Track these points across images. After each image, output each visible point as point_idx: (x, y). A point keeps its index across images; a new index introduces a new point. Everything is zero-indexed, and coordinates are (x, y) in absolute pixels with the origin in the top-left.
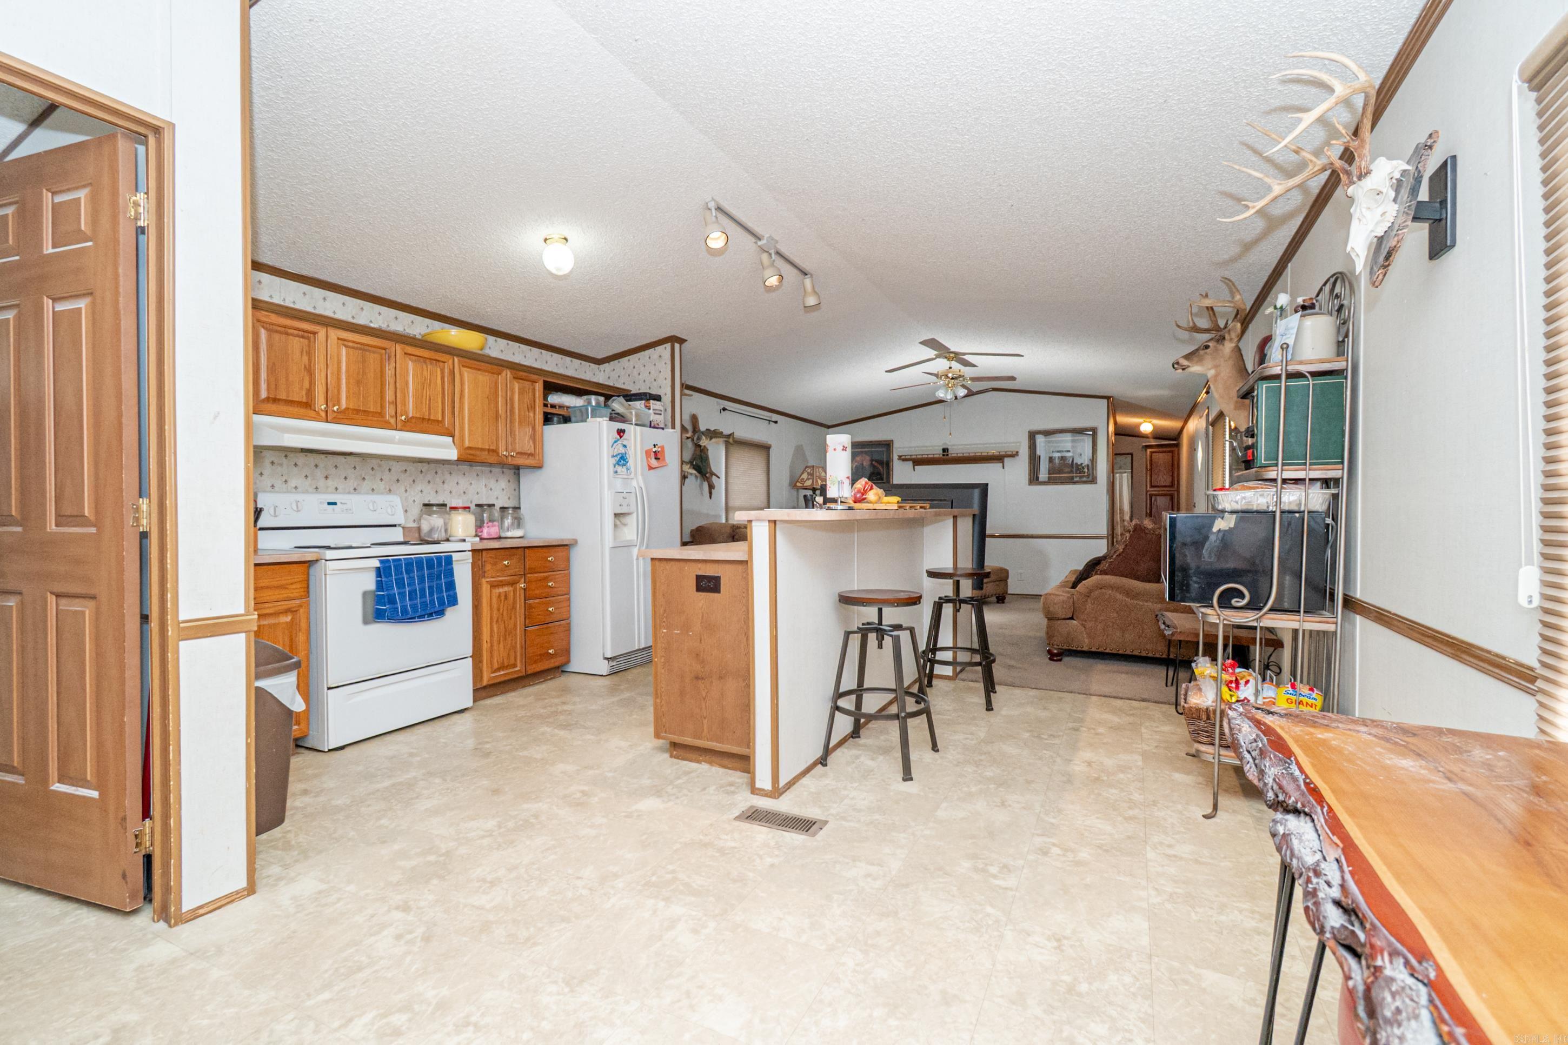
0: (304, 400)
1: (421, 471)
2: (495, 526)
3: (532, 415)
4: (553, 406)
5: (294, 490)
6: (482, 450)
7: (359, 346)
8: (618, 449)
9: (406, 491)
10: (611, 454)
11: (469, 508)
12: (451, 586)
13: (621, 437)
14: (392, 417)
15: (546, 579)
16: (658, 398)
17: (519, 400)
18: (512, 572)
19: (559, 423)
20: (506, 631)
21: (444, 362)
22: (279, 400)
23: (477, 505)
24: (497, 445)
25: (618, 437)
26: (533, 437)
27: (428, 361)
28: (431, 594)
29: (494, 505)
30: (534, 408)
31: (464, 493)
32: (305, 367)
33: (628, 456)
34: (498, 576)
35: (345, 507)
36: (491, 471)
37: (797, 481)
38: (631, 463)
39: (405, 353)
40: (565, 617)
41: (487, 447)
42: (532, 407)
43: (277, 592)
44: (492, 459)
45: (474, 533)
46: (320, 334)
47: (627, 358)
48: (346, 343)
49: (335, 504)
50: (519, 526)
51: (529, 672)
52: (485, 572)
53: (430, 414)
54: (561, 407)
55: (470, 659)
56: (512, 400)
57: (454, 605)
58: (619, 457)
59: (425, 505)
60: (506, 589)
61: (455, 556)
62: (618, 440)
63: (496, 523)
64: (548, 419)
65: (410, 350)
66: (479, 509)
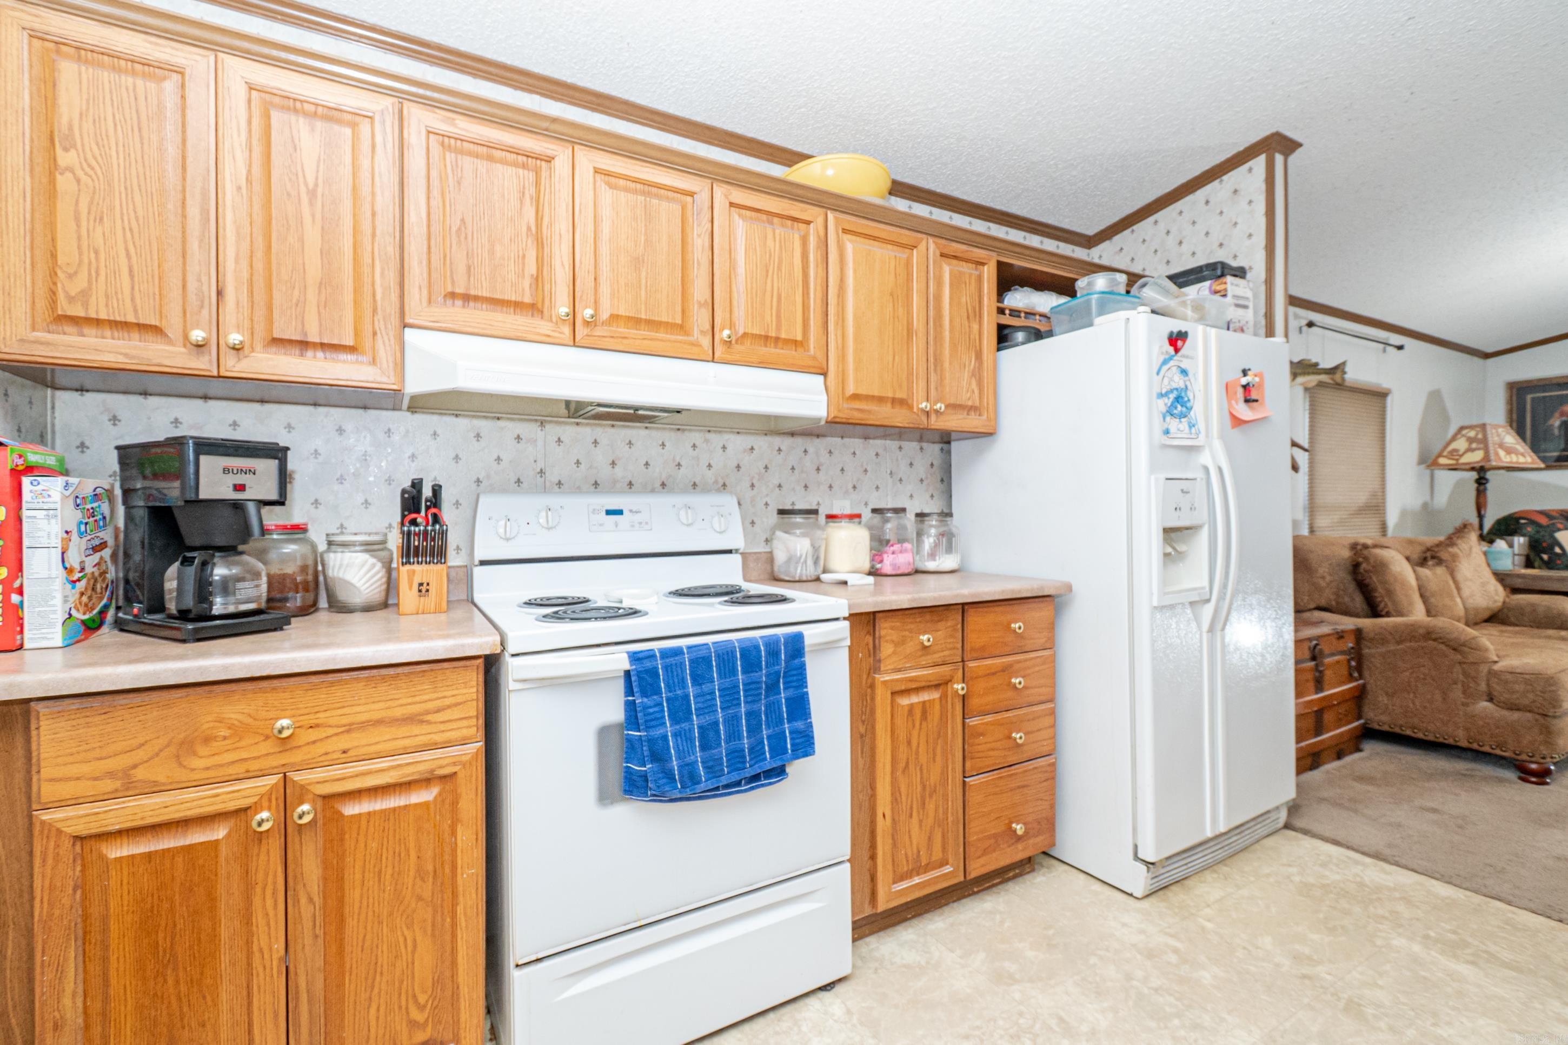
0: (527, 299)
1: (780, 450)
2: (906, 551)
3: (975, 327)
4: (1015, 313)
5: (556, 488)
6: (881, 400)
7: (638, 186)
8: (1171, 380)
9: (753, 486)
10: (1156, 390)
11: (859, 516)
12: (800, 706)
13: (1177, 350)
14: (702, 332)
15: (1007, 670)
16: (1240, 273)
17: (951, 298)
18: (937, 657)
19: (1027, 341)
20: (924, 787)
21: (808, 223)
22: (476, 298)
23: (874, 511)
24: (910, 388)
25: (1171, 350)
26: (977, 374)
27: (776, 220)
28: (754, 729)
29: (903, 510)
30: (981, 317)
31: (854, 487)
32: (529, 229)
33: (1190, 395)
34: (906, 669)
35: (637, 518)
36: (900, 448)
37: (1440, 455)
38: (1197, 410)
39: (732, 204)
40: (1045, 750)
41: (890, 395)
42: (978, 314)
43: (404, 731)
44: (899, 417)
45: (867, 566)
46: (557, 163)
47: (1151, 219)
48: (613, 180)
49: (620, 512)
50: (949, 549)
51: (973, 875)
52: (880, 661)
53: (779, 328)
54: (1029, 314)
55: (848, 865)
56: (938, 298)
57: (806, 755)
58: (1172, 396)
59: (782, 512)
60: (925, 696)
61: (811, 635)
62: (1171, 358)
63: (907, 546)
64: (1003, 337)
65: (740, 196)
66: (877, 518)
